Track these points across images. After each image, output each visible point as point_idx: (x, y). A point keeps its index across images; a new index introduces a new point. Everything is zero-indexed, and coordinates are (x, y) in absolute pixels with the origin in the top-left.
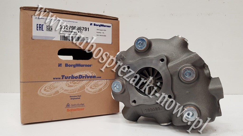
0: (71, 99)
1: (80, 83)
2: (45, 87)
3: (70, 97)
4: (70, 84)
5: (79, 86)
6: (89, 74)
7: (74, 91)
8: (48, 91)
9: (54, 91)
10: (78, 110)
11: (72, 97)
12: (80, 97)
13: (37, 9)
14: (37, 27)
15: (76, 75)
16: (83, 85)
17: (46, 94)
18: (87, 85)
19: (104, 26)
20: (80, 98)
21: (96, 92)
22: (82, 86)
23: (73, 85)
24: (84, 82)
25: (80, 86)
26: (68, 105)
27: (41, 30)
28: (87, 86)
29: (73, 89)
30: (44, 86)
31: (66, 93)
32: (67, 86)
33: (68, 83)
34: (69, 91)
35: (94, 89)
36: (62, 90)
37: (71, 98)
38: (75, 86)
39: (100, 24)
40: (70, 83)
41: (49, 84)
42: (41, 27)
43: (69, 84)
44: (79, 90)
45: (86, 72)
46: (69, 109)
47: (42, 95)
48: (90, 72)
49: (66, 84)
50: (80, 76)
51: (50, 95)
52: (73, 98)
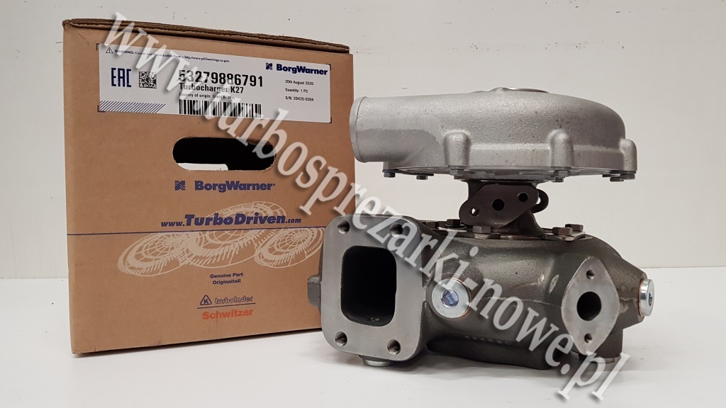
0: (215, 283)
1: (239, 237)
2: (137, 247)
3: (212, 276)
4: (211, 241)
5: (237, 246)
6: (265, 209)
7: (221, 259)
8: (146, 260)
9: (164, 260)
10: (236, 315)
11: (215, 277)
12: (239, 278)
13: (112, 25)
14: (113, 77)
15: (226, 213)
16: (247, 243)
17: (141, 269)
18: (261, 242)
19: (307, 72)
20: (239, 281)
21: (287, 263)
22: (246, 245)
23: (219, 242)
24: (252, 235)
25: (240, 247)
26: (206, 301)
27: (124, 86)
28: (261, 245)
29: (218, 255)
30: (134, 246)
31: (198, 265)
32: (202, 245)
33: (203, 236)
34: (206, 260)
35: (281, 253)
36: (188, 257)
37: (214, 279)
38: (224, 246)
39: (294, 64)
40: (211, 237)
41: (149, 239)
42: (123, 78)
43: (206, 241)
44: (236, 258)
45: (255, 204)
46: (211, 311)
47: (131, 272)
48: (268, 205)
49: (199, 241)
50: (238, 215)
51: (154, 272)
52: (219, 279)
